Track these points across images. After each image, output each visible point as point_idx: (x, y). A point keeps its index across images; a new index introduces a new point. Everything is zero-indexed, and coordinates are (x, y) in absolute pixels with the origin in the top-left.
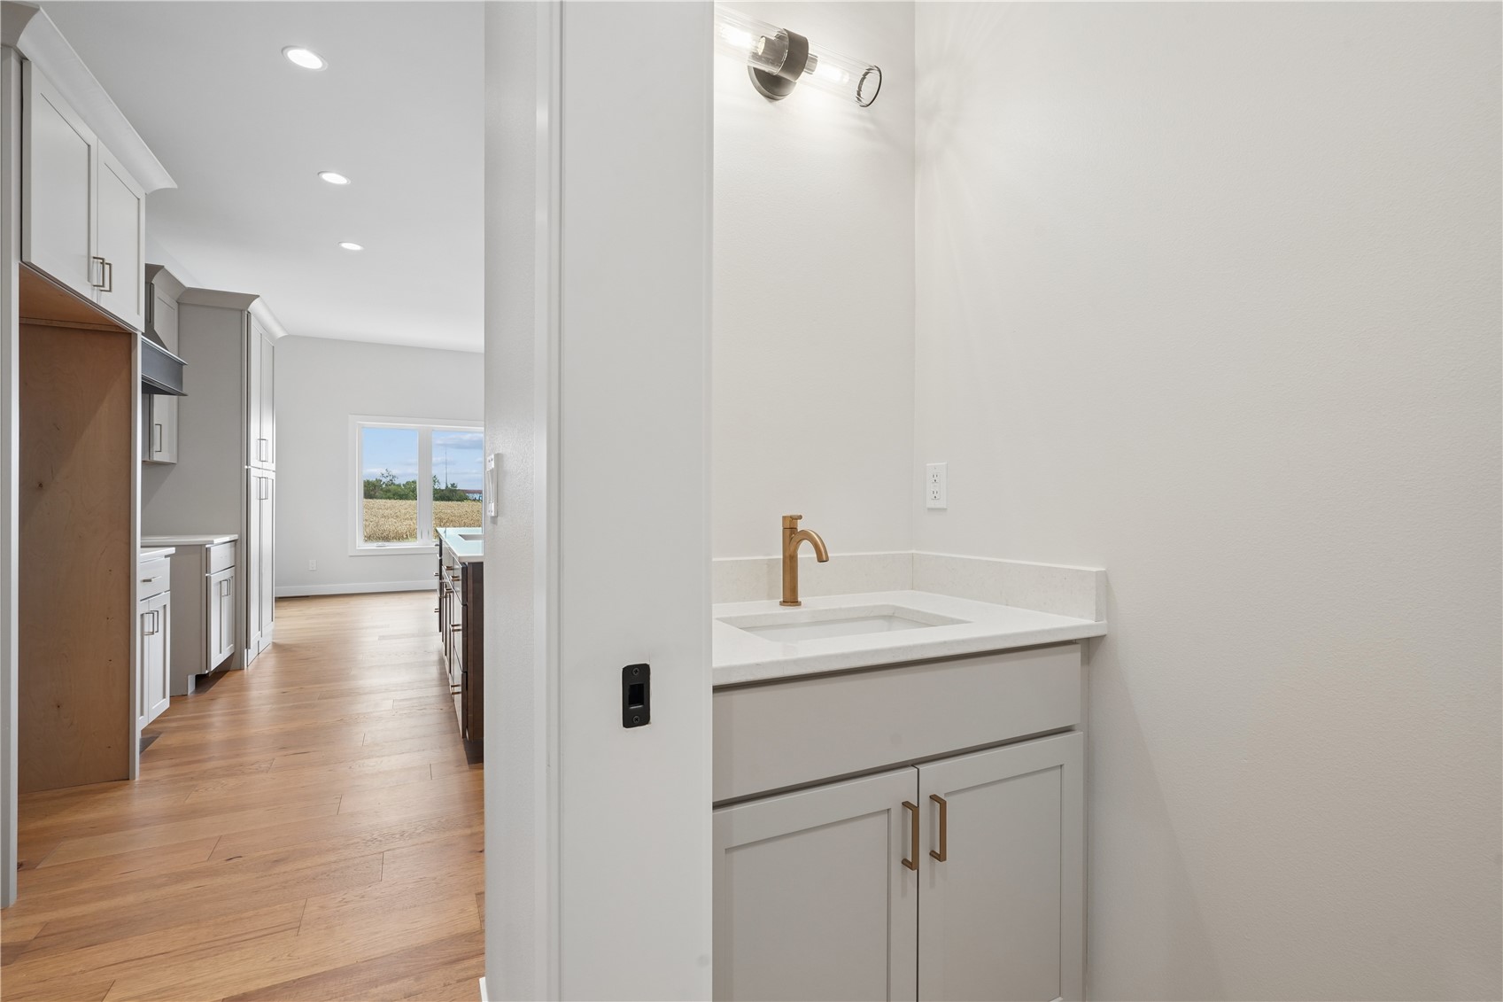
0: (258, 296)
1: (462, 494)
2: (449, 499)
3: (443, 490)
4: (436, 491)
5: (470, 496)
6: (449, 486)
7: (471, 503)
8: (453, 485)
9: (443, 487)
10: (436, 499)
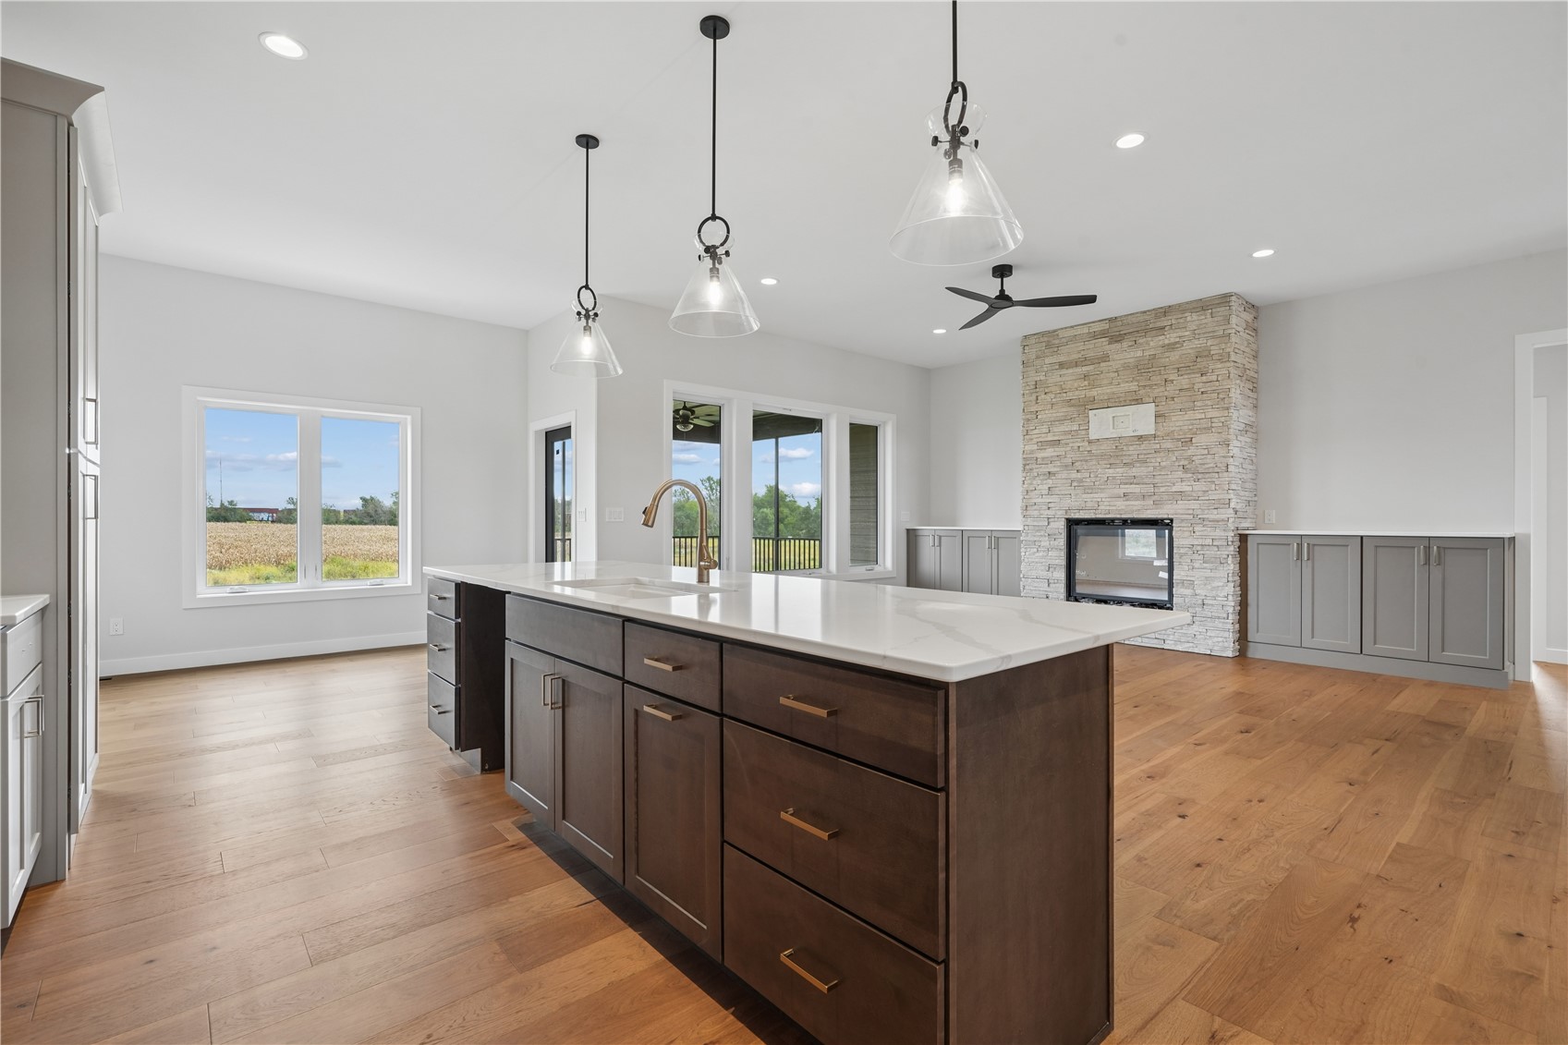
0: (100, 89)
1: (244, 513)
2: (226, 520)
3: (216, 509)
4: (210, 510)
5: (256, 515)
6: (226, 504)
7: (255, 523)
8: (231, 503)
9: (218, 506)
10: (209, 520)
